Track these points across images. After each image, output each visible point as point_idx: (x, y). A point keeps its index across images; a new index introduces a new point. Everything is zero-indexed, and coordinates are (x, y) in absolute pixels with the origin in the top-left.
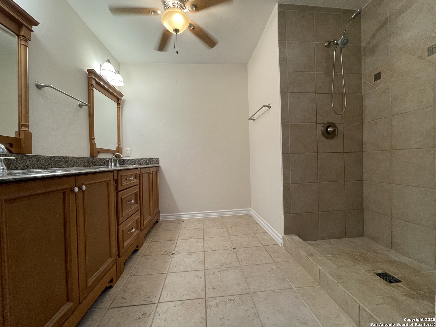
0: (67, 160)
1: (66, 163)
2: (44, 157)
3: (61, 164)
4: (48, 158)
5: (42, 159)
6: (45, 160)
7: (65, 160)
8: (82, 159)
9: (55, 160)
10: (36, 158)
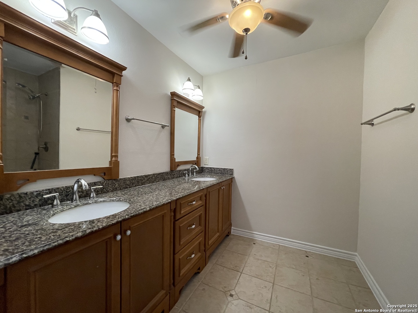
0: (149, 177)
1: (148, 180)
2: (130, 179)
3: (143, 182)
4: (133, 179)
5: (128, 181)
6: (130, 181)
7: (147, 178)
8: (162, 175)
9: (138, 179)
10: (123, 180)
